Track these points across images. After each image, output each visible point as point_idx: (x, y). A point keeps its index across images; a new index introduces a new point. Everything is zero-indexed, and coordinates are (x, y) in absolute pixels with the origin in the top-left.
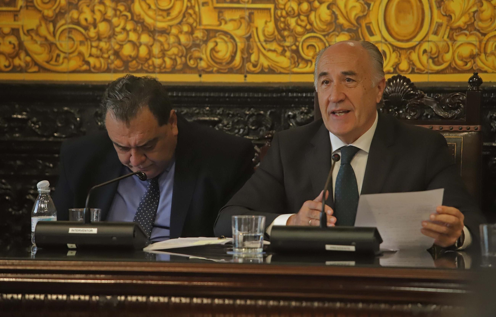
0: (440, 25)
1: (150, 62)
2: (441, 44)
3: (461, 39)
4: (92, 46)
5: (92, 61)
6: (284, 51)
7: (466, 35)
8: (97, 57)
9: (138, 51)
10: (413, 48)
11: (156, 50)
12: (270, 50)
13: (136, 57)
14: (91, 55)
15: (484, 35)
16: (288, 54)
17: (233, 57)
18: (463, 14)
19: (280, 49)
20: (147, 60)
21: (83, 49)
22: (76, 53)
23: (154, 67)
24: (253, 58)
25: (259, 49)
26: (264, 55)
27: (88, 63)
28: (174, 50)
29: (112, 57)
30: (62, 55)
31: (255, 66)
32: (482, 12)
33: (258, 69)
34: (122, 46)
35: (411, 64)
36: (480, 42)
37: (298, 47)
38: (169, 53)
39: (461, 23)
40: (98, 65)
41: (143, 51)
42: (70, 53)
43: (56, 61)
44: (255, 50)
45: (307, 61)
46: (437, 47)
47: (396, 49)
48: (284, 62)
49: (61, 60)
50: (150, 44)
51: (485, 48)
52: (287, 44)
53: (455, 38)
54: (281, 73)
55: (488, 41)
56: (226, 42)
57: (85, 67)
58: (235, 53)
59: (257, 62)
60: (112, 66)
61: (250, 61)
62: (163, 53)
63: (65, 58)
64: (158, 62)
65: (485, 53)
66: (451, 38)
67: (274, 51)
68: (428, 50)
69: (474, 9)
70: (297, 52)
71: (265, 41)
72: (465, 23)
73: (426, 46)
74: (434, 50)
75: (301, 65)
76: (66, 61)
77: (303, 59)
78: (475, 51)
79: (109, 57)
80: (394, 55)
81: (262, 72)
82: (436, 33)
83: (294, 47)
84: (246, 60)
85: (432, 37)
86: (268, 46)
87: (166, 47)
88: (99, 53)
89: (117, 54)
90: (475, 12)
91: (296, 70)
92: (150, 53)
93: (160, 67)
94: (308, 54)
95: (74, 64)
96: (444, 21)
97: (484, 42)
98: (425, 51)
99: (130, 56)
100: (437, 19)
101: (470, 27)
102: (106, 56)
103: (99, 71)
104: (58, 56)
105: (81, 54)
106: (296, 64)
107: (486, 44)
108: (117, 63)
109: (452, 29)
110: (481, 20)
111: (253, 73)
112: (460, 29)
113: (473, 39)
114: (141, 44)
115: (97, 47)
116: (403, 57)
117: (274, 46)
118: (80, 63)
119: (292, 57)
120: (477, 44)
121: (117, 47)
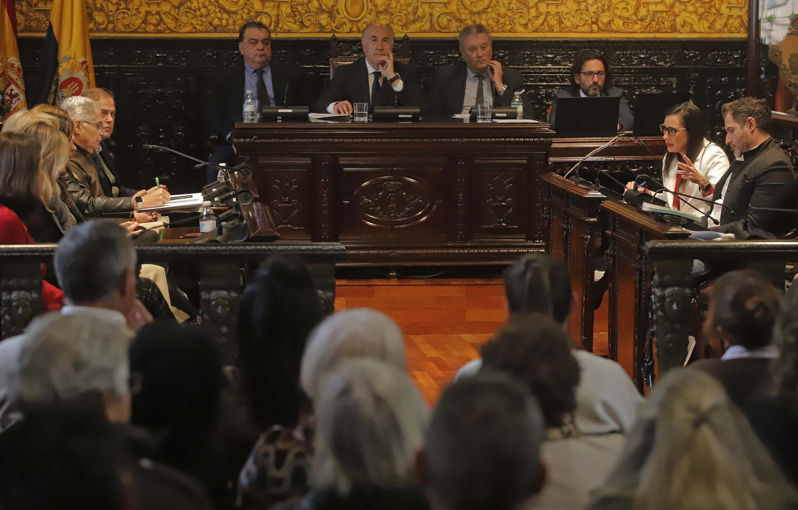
0: (372, 10)
1: (228, 28)
2: (372, 19)
3: (382, 17)
4: (198, 20)
5: (198, 27)
6: (296, 22)
7: (384, 15)
8: (201, 25)
9: (222, 22)
10: (359, 21)
11: (231, 22)
12: (288, 22)
13: (221, 25)
14: (197, 24)
15: (392, 15)
16: (298, 23)
17: (270, 25)
18: (383, 5)
19: (294, 21)
20: (226, 26)
21: (193, 21)
22: (189, 23)
23: (230, 30)
24: (280, 25)
25: (283, 21)
26: (285, 24)
27: (196, 28)
28: (240, 22)
29: (208, 25)
30: (183, 24)
31: (281, 29)
32: (391, 4)
33: (282, 31)
34: (213, 19)
35: (358, 28)
36: (391, 18)
37: (302, 20)
38: (238, 23)
39: (381, 9)
40: (201, 29)
41: (224, 22)
42: (187, 23)
43: (179, 27)
44: (281, 22)
45: (307, 27)
46: (370, 20)
47: (351, 21)
48: (296, 27)
49: (182, 27)
50: (228, 18)
51: (393, 21)
52: (297, 18)
53: (379, 16)
54: (294, 33)
55: (394, 18)
56: (266, 17)
57: (194, 30)
58: (271, 23)
59: (282, 27)
60: (208, 30)
61: (278, 27)
62: (235, 23)
63: (184, 26)
64: (232, 27)
65: (393, 23)
66: (377, 16)
67: (291, 22)
68: (366, 22)
69: (388, 3)
70: (302, 22)
71: (286, 17)
72: (383, 9)
73: (365, 20)
74: (369, 22)
75: (304, 29)
76: (184, 27)
77: (305, 26)
78: (388, 22)
79: (206, 25)
80: (350, 24)
81: (285, 32)
82: (370, 14)
83: (301, 20)
84: (277, 26)
85: (368, 16)
86: (288, 20)
87: (236, 20)
88: (201, 23)
89: (211, 23)
90: (388, 4)
91: (301, 31)
92: (228, 23)
93: (233, 29)
94: (308, 23)
95: (188, 29)
96: (373, 8)
97: (392, 18)
98: (365, 22)
99: (217, 25)
100: (370, 7)
101: (386, 11)
102: (205, 24)
103: (201, 32)
104: (180, 25)
105: (192, 24)
106: (302, 28)
107: (393, 19)
108: (211, 28)
109: (377, 12)
110: (391, 8)
111: (279, 33)
112: (381, 12)
113: (387, 17)
114: (223, 19)
115: (200, 20)
116: (354, 25)
117: (290, 19)
118: (192, 28)
119: (300, 25)
120: (389, 19)
121: (210, 20)
